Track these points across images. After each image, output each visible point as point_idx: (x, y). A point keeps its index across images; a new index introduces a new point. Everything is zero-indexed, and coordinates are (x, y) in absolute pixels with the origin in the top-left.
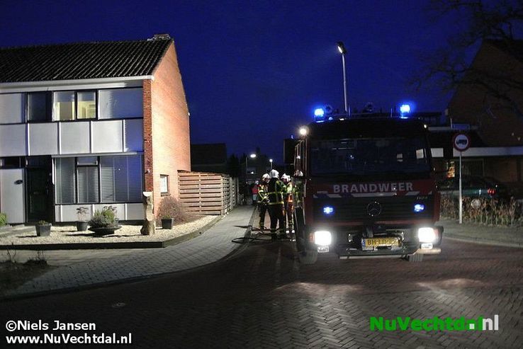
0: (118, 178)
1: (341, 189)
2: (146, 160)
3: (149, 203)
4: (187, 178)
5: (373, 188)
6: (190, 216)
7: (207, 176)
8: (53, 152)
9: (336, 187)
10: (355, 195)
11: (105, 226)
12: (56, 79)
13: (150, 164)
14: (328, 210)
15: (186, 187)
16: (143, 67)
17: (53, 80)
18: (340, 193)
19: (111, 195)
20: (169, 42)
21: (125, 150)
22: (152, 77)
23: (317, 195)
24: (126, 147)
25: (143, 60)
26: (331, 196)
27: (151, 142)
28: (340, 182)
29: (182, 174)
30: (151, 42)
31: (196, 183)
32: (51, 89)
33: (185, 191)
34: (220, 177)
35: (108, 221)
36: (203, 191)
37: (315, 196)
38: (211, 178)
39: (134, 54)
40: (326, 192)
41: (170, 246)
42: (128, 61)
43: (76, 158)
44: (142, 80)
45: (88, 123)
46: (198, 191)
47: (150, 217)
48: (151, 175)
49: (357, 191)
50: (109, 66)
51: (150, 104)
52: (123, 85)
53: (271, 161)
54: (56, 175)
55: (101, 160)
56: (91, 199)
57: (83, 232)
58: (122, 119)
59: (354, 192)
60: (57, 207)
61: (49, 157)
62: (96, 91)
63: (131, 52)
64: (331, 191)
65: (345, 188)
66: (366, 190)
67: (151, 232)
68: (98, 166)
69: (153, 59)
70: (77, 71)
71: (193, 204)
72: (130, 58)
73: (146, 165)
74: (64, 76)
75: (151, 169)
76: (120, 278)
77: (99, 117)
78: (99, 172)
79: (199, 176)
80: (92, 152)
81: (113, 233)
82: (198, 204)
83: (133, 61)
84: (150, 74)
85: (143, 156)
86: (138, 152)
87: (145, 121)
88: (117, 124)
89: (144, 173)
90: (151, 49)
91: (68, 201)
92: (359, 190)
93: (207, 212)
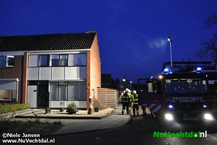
0: (75, 90)
1: (175, 99)
2: (87, 83)
3: (91, 101)
4: (101, 91)
5: (188, 99)
6: (103, 107)
7: (109, 90)
8: (49, 79)
9: (174, 98)
10: (181, 101)
11: (73, 110)
12: (51, 50)
13: (89, 85)
14: (171, 106)
15: (100, 94)
16: (86, 45)
17: (50, 50)
18: (175, 100)
19: (72, 97)
20: (95, 34)
21: (79, 79)
22: (91, 50)
23: (167, 101)
24: (79, 77)
25: (86, 42)
26: (172, 101)
27: (90, 76)
28: (175, 96)
29: (99, 89)
30: (88, 34)
31: (105, 93)
32: (49, 53)
33: (100, 96)
34: (115, 90)
35: (75, 108)
36: (108, 96)
37: (166, 101)
38: (111, 91)
39: (81, 39)
40: (170, 100)
41: (103, 119)
42: (80, 42)
43: (59, 82)
44: (87, 51)
45: (64, 67)
46: (105, 96)
47: (92, 107)
48: (89, 90)
49: (182, 100)
50: (72, 44)
51: (90, 60)
52: (78, 52)
53: (131, 82)
54: (50, 89)
55: (69, 83)
56: (64, 98)
57: (62, 112)
58: (78, 66)
59: (181, 100)
60: (50, 102)
61: (48, 81)
62: (68, 54)
63: (80, 38)
64: (172, 99)
65: (177, 98)
66: (185, 99)
67: (92, 113)
68: (67, 85)
69: (90, 42)
70: (59, 47)
71: (103, 102)
72: (80, 41)
73: (87, 85)
74: (55, 48)
75: (89, 87)
76: (74, 132)
77: (68, 65)
78: (68, 88)
79: (106, 90)
80: (65, 79)
81: (76, 113)
82: (105, 102)
83: (82, 42)
84: (90, 48)
85: (86, 81)
86: (84, 80)
87: (88, 67)
88: (76, 68)
89: (87, 88)
90: (88, 37)
91: (54, 99)
92: (182, 99)
93: (109, 106)
